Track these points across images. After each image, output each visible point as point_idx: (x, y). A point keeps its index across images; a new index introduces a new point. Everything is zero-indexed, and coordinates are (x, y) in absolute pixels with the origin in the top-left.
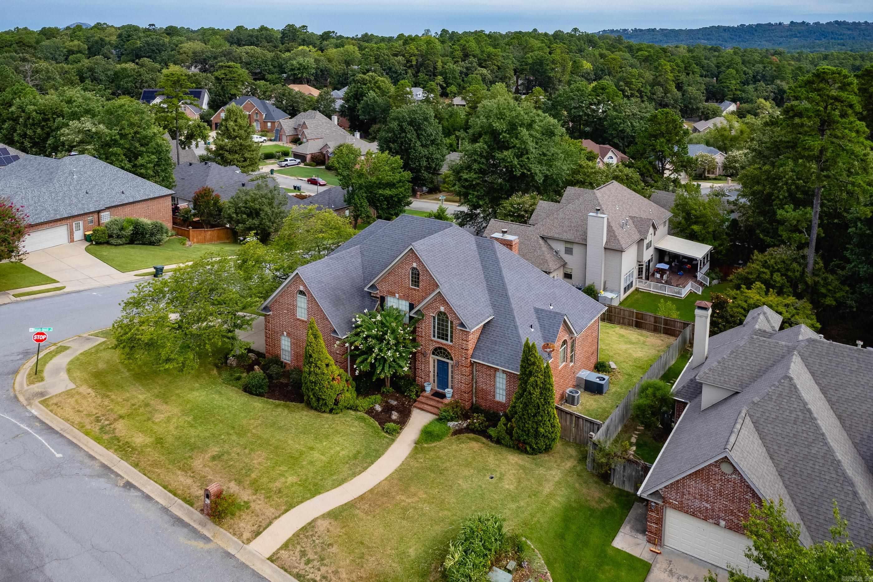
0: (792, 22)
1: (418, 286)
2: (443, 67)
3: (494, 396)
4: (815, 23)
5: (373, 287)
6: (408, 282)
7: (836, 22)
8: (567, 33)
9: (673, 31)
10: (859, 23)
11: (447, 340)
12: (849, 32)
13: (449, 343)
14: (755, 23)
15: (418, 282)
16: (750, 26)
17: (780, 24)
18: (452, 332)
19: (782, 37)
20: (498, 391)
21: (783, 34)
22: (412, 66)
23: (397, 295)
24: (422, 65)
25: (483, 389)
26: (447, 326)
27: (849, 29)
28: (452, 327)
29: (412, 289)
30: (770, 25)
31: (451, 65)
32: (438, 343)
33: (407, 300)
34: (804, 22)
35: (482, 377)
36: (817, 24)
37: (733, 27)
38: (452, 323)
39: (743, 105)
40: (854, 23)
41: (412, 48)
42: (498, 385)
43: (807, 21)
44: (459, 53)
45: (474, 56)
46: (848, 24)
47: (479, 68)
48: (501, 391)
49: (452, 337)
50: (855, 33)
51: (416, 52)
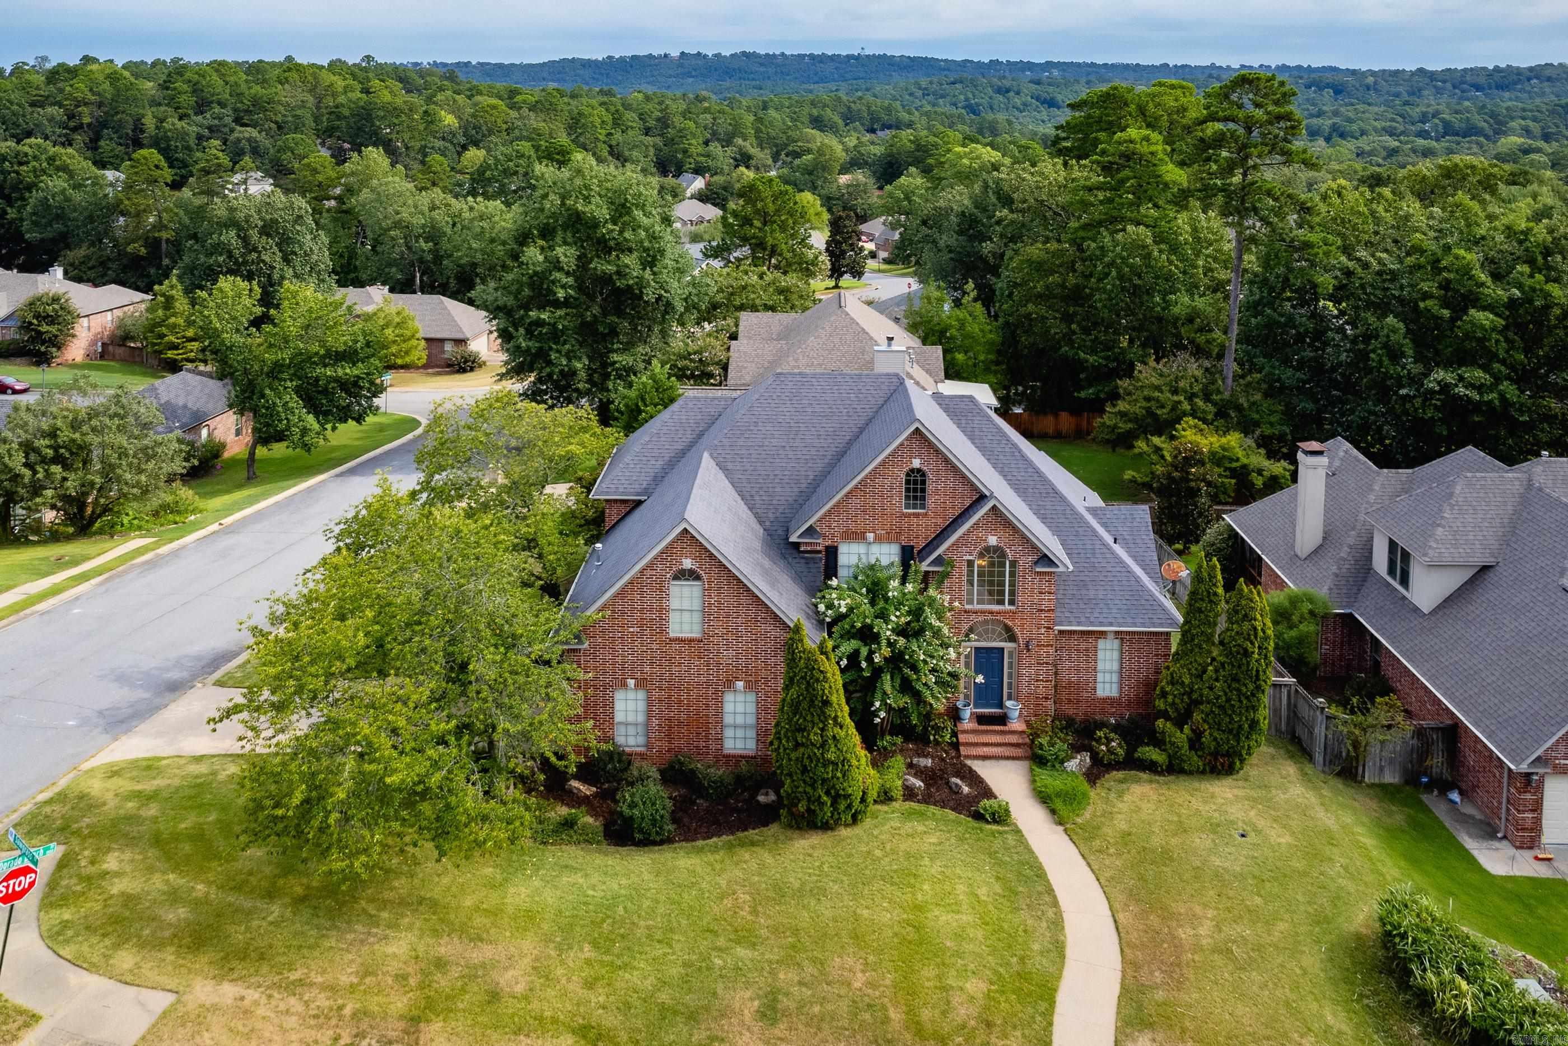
0: (683, 53)
1: (923, 506)
2: (157, 128)
3: (1095, 689)
4: (715, 55)
5: (810, 531)
6: (898, 501)
7: (744, 53)
8: (354, 65)
9: (500, 66)
10: (774, 55)
11: (1001, 602)
12: (762, 69)
13: (1007, 607)
14: (629, 54)
15: (923, 498)
16: (622, 59)
17: (666, 56)
18: (1012, 584)
19: (670, 76)
20: (1100, 677)
21: (670, 72)
22: (81, 126)
23: (870, 536)
24: (103, 124)
25: (1070, 682)
26: (1002, 574)
27: (761, 64)
28: (1012, 574)
29: (909, 515)
30: (650, 56)
31: (174, 123)
32: (983, 612)
33: (897, 540)
34: (699, 54)
35: (1070, 660)
36: (718, 55)
37: (596, 61)
38: (1013, 564)
39: (716, 178)
40: (767, 55)
41: (80, 88)
42: (1100, 666)
43: (704, 51)
44: (187, 99)
45: (222, 105)
46: (758, 56)
47: (238, 128)
48: (1108, 677)
49: (1012, 593)
50: (771, 70)
51: (91, 97)
